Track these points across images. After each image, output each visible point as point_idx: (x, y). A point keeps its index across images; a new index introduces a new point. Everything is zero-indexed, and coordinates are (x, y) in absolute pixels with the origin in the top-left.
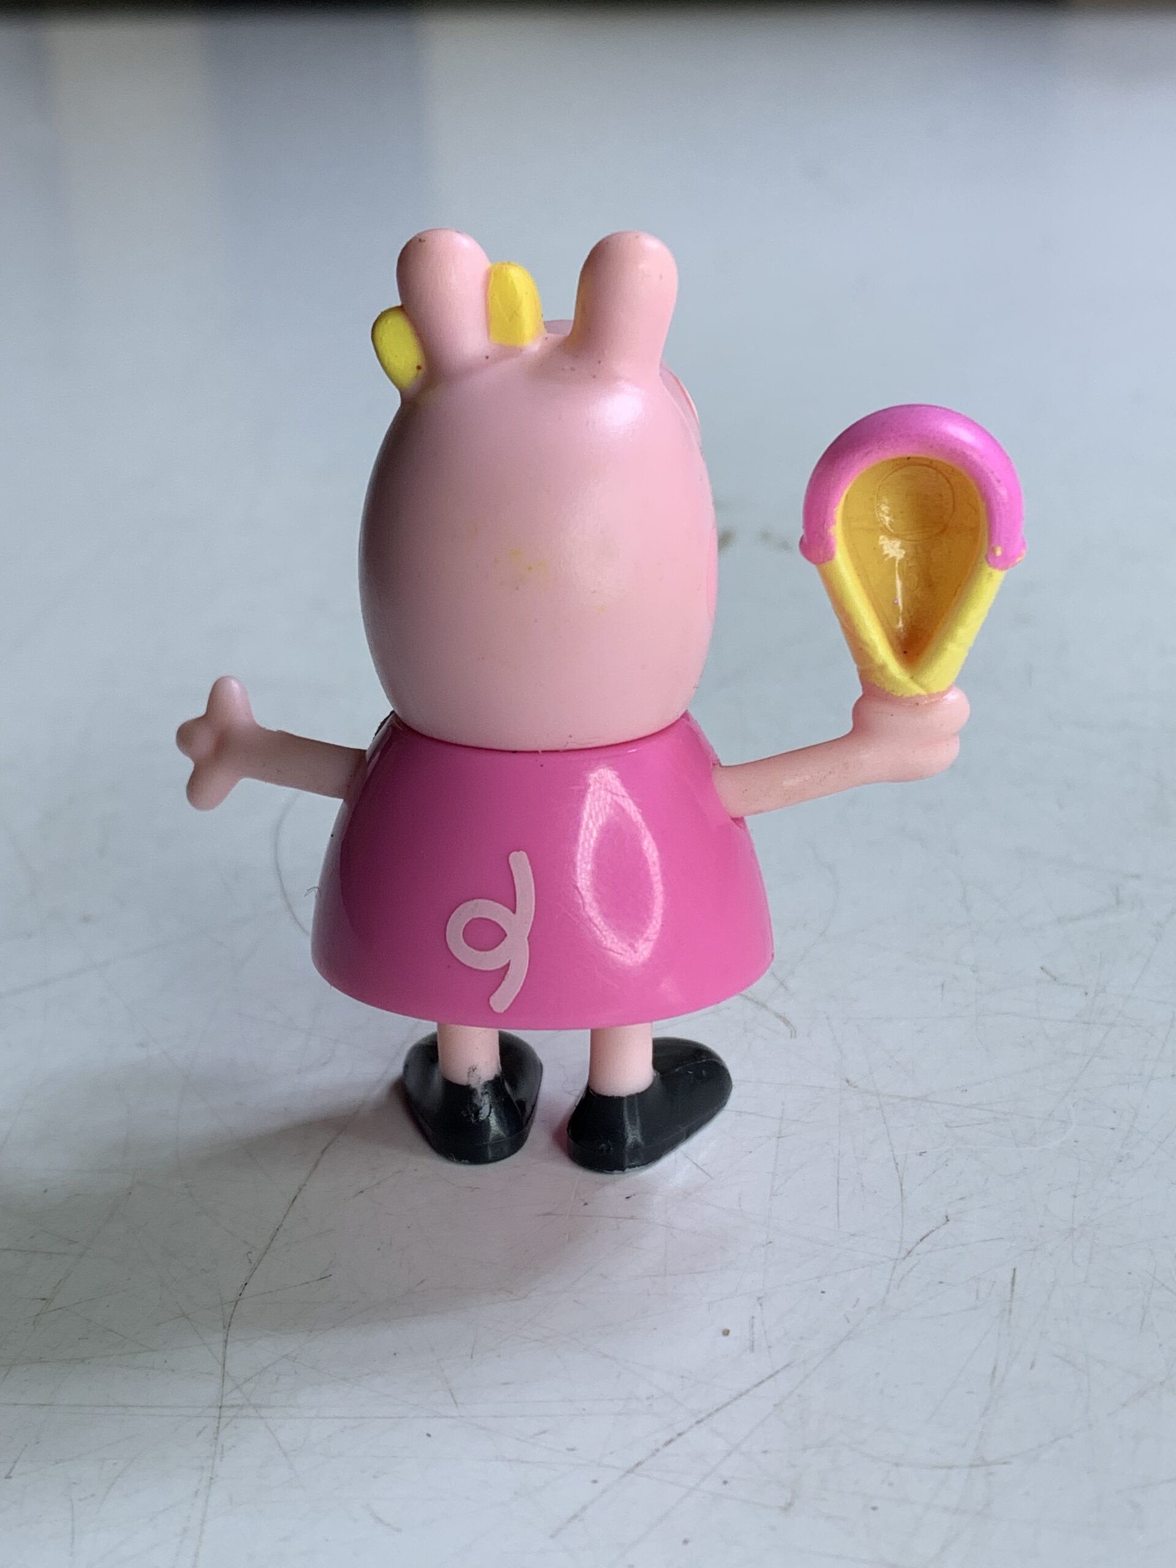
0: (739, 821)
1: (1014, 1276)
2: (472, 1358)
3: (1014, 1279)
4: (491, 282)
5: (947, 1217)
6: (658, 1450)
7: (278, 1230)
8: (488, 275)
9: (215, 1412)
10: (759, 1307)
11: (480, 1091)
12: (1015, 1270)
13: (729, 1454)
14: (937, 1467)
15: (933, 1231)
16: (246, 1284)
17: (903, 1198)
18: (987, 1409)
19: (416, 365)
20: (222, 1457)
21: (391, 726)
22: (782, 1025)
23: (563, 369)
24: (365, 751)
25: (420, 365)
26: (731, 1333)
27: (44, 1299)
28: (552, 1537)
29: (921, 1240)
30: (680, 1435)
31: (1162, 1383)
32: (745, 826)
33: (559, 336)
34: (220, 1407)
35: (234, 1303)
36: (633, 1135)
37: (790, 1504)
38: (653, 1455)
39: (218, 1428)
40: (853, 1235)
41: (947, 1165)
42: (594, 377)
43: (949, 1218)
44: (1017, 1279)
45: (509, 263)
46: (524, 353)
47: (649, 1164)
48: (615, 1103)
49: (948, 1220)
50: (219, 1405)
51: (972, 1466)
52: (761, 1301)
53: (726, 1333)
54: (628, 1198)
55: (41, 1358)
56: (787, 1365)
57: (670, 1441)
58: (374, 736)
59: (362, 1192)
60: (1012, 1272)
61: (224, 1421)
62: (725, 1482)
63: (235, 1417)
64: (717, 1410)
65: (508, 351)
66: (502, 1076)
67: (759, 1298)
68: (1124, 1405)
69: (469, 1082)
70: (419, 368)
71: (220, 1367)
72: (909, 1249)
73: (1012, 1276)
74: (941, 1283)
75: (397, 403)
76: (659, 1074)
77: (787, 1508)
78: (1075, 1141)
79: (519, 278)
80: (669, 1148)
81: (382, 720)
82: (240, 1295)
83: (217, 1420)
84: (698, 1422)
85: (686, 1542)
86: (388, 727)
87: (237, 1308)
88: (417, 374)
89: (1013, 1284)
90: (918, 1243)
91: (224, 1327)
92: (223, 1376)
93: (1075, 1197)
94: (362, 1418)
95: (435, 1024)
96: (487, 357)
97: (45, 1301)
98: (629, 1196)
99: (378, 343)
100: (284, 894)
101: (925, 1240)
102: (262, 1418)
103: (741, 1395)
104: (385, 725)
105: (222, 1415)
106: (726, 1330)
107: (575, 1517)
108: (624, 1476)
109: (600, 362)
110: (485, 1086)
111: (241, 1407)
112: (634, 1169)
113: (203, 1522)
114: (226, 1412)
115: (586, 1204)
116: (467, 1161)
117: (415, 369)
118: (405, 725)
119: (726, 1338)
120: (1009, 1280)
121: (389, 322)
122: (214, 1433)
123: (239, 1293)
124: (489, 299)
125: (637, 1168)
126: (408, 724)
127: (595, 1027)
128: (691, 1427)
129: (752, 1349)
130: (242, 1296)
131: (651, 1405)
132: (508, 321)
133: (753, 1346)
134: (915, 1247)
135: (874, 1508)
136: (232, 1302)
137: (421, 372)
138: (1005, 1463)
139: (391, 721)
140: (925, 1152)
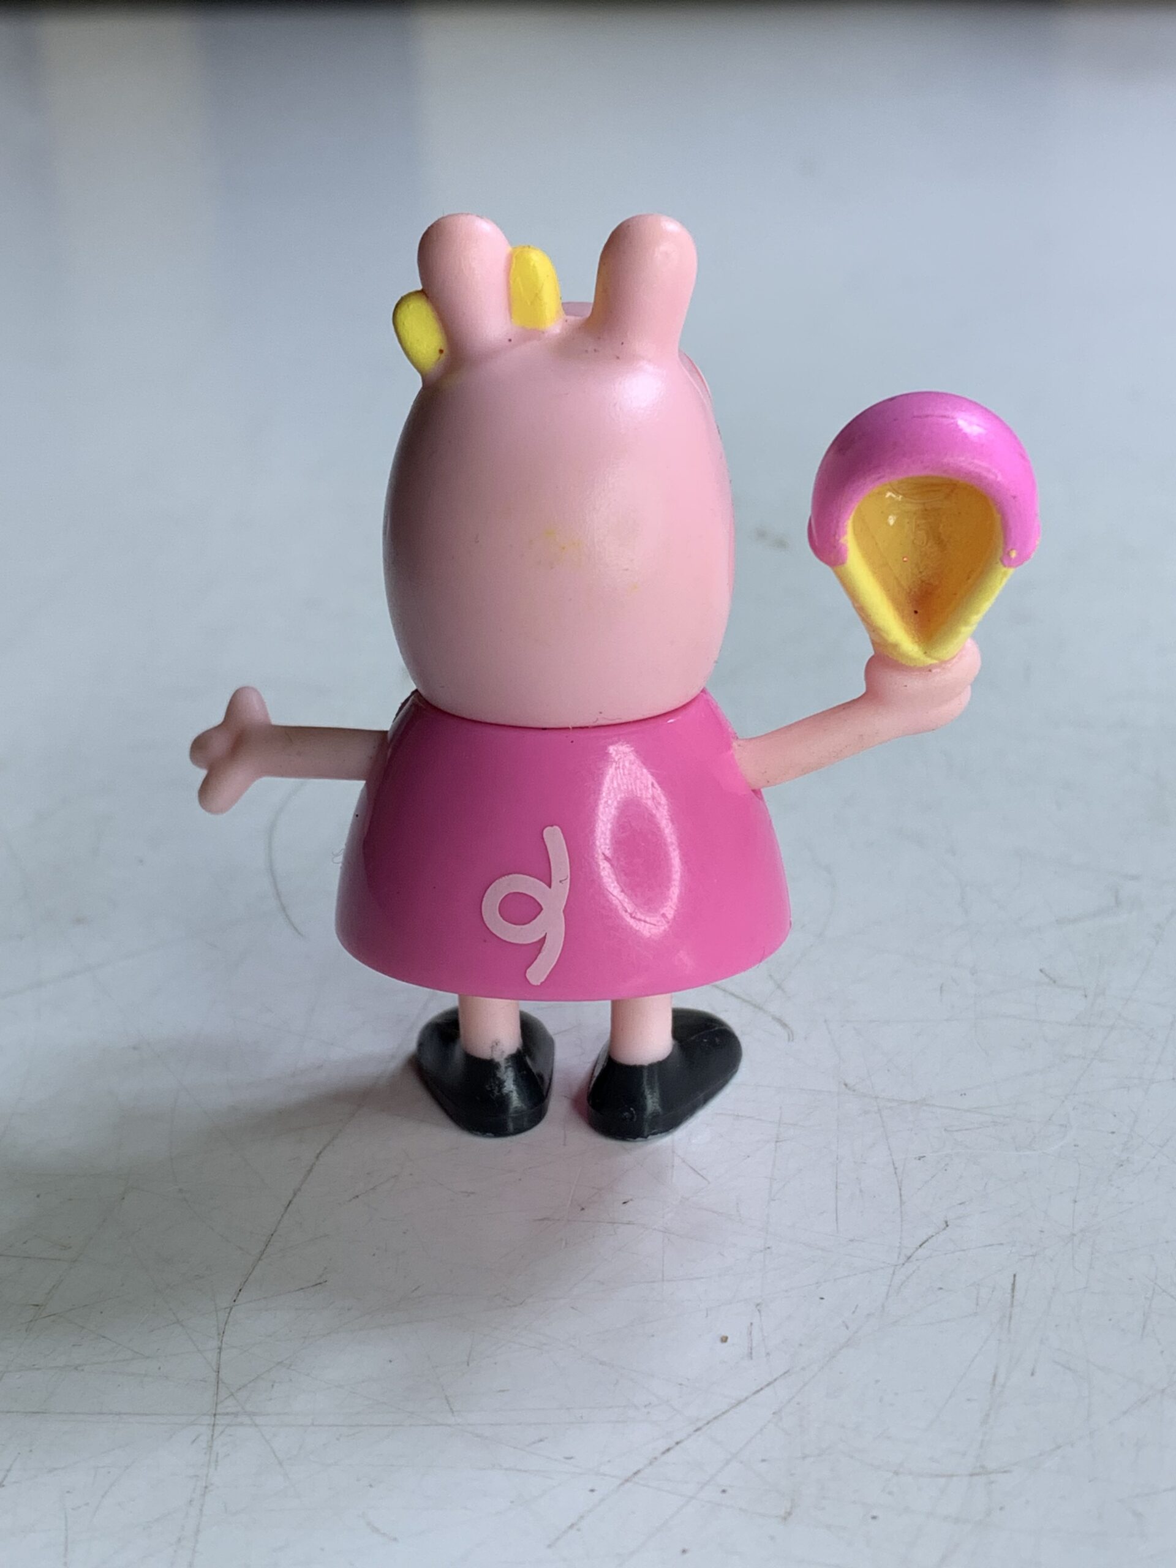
0: (757, 792)
1: (1014, 1281)
2: (468, 1365)
3: (1014, 1284)
4: (514, 266)
5: (946, 1222)
6: (656, 1458)
7: (272, 1235)
8: (510, 259)
9: (207, 1420)
10: (758, 1313)
11: (503, 1064)
12: (1015, 1276)
13: (727, 1462)
14: (937, 1476)
15: (933, 1236)
16: (240, 1290)
17: (902, 1203)
18: (988, 1415)
19: (438, 348)
20: (216, 1465)
21: (413, 704)
22: (778, 1028)
23: (587, 351)
24: (386, 732)
25: (442, 349)
26: (729, 1340)
27: (37, 1305)
28: (549, 1546)
29: (921, 1246)
30: (677, 1443)
31: (1163, 1391)
32: (761, 798)
33: (578, 318)
34: (215, 1415)
35: (228, 1310)
36: (652, 1102)
37: (790, 1514)
38: (651, 1463)
39: (212, 1436)
40: (851, 1241)
41: (946, 1170)
42: (618, 358)
43: (948, 1223)
44: (1017, 1286)
45: (529, 247)
46: (546, 335)
47: (671, 1130)
48: (635, 1071)
49: (947, 1226)
50: (214, 1412)
51: (972, 1475)
52: (758, 1307)
53: (724, 1340)
54: (624, 1203)
55: (34, 1365)
56: (785, 1373)
57: (668, 1450)
58: (394, 716)
59: (357, 1196)
60: (1012, 1278)
61: (218, 1429)
62: (724, 1491)
63: (229, 1425)
64: (715, 1418)
65: (530, 334)
66: (523, 1050)
67: (758, 1305)
68: (1125, 1413)
69: (492, 1055)
70: (441, 351)
71: (215, 1374)
72: (909, 1254)
73: (1012, 1282)
74: (941, 1289)
75: (419, 385)
76: (677, 1042)
77: (786, 1517)
78: (1075, 1146)
79: (540, 262)
80: (687, 1114)
81: (403, 700)
82: (235, 1301)
83: (211, 1428)
84: (696, 1430)
85: (684, 1551)
86: (411, 706)
87: (231, 1314)
88: (439, 358)
89: (1013, 1290)
90: (917, 1249)
91: (219, 1334)
92: (218, 1383)
93: (1076, 1202)
94: (358, 1425)
95: (456, 996)
96: (510, 340)
97: (37, 1308)
98: (626, 1201)
99: (400, 328)
100: (278, 895)
101: (924, 1245)
102: (256, 1426)
103: (739, 1403)
104: (407, 705)
105: (216, 1423)
106: (724, 1337)
107: (572, 1526)
108: (622, 1484)
109: (622, 343)
110: (507, 1059)
111: (236, 1414)
112: (656, 1136)
113: (197, 1532)
114: (221, 1420)
115: (583, 1209)
116: (490, 1134)
117: (438, 352)
118: (427, 703)
119: (725, 1345)
120: (1010, 1287)
121: (411, 307)
122: (208, 1442)
123: (234, 1299)
124: (511, 282)
125: (659, 1135)
126: (433, 703)
127: (615, 998)
128: (689, 1435)
129: (750, 1355)
130: (236, 1303)
131: (648, 1413)
132: (529, 303)
133: (751, 1353)
134: (914, 1252)
135: (874, 1518)
136: (227, 1308)
137: (443, 356)
138: (1005, 1472)
139: (413, 700)
140: (924, 1157)
